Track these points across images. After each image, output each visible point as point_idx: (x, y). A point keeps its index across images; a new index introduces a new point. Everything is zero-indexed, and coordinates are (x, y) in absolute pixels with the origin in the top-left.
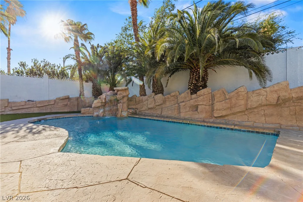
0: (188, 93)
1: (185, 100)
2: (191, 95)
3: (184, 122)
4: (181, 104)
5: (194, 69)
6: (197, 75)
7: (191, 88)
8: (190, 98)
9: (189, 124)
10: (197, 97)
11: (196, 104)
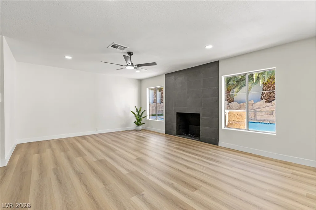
0: (264, 102)
1: (260, 107)
2: (266, 103)
3: (264, 122)
4: (257, 110)
5: (268, 85)
6: (271, 89)
7: (266, 98)
8: (265, 105)
9: (269, 123)
10: (272, 105)
11: (271, 110)
